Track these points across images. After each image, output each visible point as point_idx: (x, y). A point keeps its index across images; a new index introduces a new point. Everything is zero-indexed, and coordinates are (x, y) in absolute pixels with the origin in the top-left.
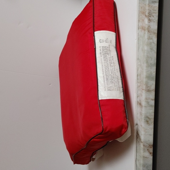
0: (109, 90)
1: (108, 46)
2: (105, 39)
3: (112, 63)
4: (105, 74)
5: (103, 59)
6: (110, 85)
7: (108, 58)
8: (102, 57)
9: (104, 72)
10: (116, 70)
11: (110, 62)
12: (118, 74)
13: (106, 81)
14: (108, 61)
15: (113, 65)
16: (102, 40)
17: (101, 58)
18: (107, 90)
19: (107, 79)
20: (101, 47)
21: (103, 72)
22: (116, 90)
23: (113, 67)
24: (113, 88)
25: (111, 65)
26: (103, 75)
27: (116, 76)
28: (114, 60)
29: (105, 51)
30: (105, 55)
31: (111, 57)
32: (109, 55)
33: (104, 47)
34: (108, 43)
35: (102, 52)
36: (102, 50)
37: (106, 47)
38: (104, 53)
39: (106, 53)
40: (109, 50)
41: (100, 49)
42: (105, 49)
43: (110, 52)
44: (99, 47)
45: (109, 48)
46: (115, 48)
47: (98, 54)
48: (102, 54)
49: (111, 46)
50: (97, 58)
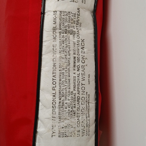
0: (63, 135)
1: (76, 11)
3: (79, 60)
4: (57, 89)
5: (58, 47)
6: (66, 121)
7: (72, 45)
8: (57, 42)
9: (57, 85)
10: (86, 78)
11: (75, 58)
12: (91, 89)
13: (57, 110)
14: (72, 52)
15: (80, 64)
17: (54, 43)
18: (57, 134)
19: (62, 105)
20: (58, 13)
21: (54, 83)
22: (81, 133)
23: (81, 69)
24: (73, 129)
25: (77, 64)
26: (54, 92)
27: (85, 96)
28: (85, 50)
29: (66, 24)
30: (65, 35)
31: (81, 41)
32: (76, 36)
33: (66, 15)
34: (76, 2)
35: (58, 27)
36: (58, 21)
37: (69, 12)
38: (62, 29)
39: (69, 29)
40: (76, 22)
41: (55, 18)
42: (66, 20)
43: (77, 28)
44: (51, 10)
45: (78, 16)
46: (93, 14)
47: (48, 31)
48: (58, 31)
49: (84, 9)
50: (43, 43)
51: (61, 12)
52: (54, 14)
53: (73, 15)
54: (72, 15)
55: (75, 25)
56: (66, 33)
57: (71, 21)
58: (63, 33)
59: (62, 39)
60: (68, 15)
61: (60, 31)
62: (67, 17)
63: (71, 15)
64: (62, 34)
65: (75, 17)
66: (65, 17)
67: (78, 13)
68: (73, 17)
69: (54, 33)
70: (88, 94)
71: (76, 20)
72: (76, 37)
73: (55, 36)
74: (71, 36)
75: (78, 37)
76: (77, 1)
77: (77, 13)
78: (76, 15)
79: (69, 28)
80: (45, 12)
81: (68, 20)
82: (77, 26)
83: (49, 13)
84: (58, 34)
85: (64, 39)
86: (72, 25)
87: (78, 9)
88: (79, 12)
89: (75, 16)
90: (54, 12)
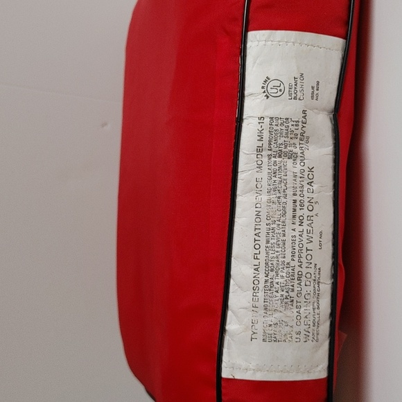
0: (270, 338)
2: (288, 80)
3: (302, 205)
4: (262, 257)
5: (265, 183)
6: (277, 315)
7: (290, 178)
8: (264, 173)
9: (263, 250)
10: (316, 239)
11: (295, 201)
12: (324, 258)
13: (261, 294)
14: (290, 192)
15: (306, 212)
16: (278, 83)
17: (259, 176)
18: (260, 336)
19: (269, 286)
20: (267, 120)
21: (257, 246)
22: (302, 337)
23: (306, 222)
24: (288, 329)
25: (299, 213)
26: (256, 262)
27: (312, 271)
28: (315, 187)
29: (281, 141)
30: (278, 160)
31: (307, 170)
32: (298, 161)
33: (282, 124)
34: (300, 99)
35: (266, 146)
36: (266, 135)
37: (287, 119)
38: (274, 149)
39: (285, 150)
40: (299, 136)
41: (260, 129)
42: (281, 133)
43: (301, 146)
44: (255, 115)
45: (304, 125)
46: (332, 116)
47: (247, 153)
48: (265, 153)
49: (316, 111)
50: (239, 174)
51: (272, 118)
52: (259, 123)
53: (295, 123)
54: (293, 123)
55: (297, 141)
56: (280, 156)
57: (289, 135)
58: (275, 157)
59: (273, 167)
60: (284, 124)
61: (270, 153)
62: (283, 128)
63: (290, 124)
64: (273, 159)
65: (297, 128)
66: (279, 128)
67: (304, 120)
68: (293, 128)
69: (258, 156)
70: (318, 268)
71: (299, 132)
72: (298, 164)
73: (260, 163)
74: (290, 162)
75: (302, 164)
76: (302, 98)
77: (300, 120)
78: (300, 124)
79: (286, 147)
80: (244, 117)
81: (284, 133)
82: (301, 142)
83: (250, 120)
84: (265, 160)
85: (277, 167)
86: (292, 142)
87: (304, 112)
88: (304, 117)
89: (296, 125)
90: (260, 118)
